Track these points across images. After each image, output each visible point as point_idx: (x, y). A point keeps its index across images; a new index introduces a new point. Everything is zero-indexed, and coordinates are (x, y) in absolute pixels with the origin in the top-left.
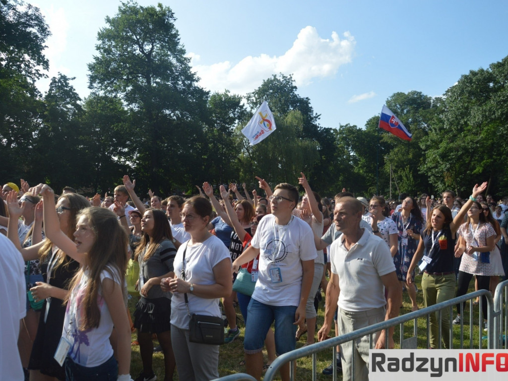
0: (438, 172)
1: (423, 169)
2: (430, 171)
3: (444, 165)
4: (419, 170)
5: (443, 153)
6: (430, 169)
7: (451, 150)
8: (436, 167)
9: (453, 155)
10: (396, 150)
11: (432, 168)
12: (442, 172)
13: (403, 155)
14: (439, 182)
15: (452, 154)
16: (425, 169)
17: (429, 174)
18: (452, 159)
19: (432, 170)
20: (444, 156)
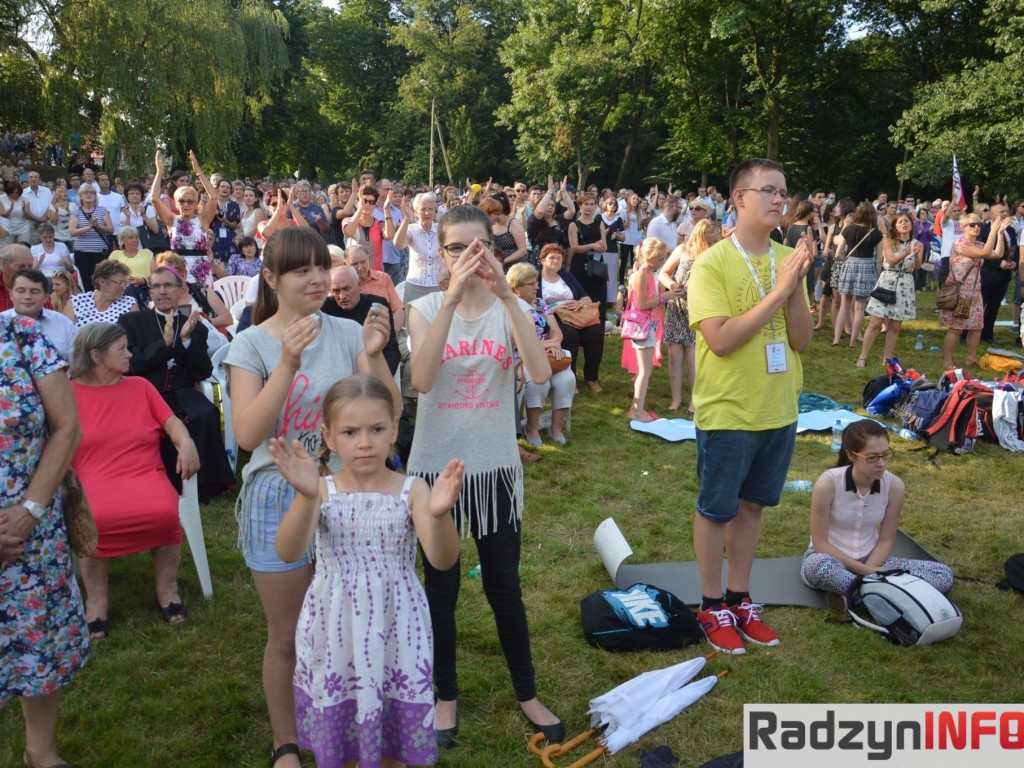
0: (543, 126)
1: (503, 115)
2: (522, 121)
3: (561, 108)
4: (496, 119)
5: (562, 78)
6: (523, 115)
7: (581, 71)
8: (535, 112)
9: (586, 85)
10: (425, 67)
11: (527, 114)
12: (551, 124)
13: (441, 80)
14: (542, 148)
15: (583, 81)
16: (511, 115)
17: (521, 128)
18: (582, 93)
19: (528, 118)
20: (566, 85)
